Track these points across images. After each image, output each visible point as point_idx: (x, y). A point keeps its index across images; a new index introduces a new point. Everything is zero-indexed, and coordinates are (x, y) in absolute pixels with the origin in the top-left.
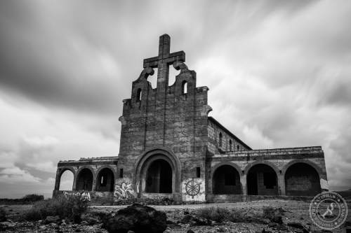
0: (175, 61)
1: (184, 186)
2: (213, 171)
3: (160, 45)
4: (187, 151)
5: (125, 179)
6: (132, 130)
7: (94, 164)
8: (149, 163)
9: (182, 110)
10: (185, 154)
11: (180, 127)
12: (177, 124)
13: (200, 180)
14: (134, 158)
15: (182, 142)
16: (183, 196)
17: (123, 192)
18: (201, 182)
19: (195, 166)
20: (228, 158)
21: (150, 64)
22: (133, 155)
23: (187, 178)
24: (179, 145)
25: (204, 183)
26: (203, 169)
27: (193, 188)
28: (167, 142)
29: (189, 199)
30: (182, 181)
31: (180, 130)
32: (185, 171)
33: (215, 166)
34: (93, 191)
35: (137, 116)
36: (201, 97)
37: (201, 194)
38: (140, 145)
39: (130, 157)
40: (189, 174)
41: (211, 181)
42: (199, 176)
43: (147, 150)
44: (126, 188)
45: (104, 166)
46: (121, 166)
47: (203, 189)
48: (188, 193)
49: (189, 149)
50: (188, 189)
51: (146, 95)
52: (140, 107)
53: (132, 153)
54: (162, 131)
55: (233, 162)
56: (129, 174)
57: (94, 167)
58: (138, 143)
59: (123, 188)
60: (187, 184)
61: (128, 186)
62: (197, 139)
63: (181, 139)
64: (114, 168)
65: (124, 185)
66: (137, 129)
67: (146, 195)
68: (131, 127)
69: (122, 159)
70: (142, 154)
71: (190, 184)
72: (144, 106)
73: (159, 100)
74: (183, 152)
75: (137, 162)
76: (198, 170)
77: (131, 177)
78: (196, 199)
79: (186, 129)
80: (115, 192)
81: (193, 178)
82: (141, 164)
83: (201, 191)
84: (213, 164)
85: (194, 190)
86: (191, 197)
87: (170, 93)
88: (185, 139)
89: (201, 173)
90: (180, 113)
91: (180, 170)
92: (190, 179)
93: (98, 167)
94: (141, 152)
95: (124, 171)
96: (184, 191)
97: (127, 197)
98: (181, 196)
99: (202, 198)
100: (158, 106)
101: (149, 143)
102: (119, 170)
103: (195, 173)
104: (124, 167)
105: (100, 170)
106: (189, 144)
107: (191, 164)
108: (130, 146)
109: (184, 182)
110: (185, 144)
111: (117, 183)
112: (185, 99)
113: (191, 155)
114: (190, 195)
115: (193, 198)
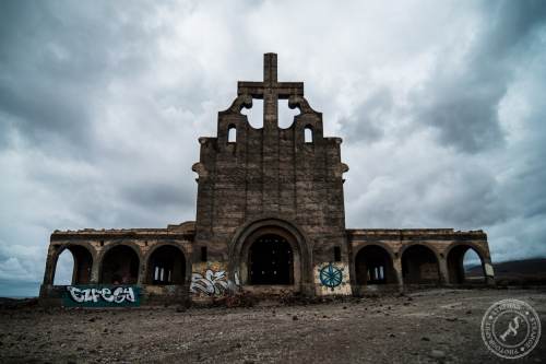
0: (293, 94)
1: (317, 273)
2: (355, 252)
3: (265, 67)
4: (319, 224)
5: (210, 263)
6: (222, 186)
9: (307, 165)
10: (316, 227)
11: (304, 189)
12: (300, 184)
13: (340, 266)
14: (229, 227)
15: (310, 211)
16: (318, 289)
17: (208, 284)
18: (344, 268)
19: (332, 245)
20: (375, 235)
21: (248, 91)
22: (226, 226)
23: (321, 261)
24: (306, 215)
25: (346, 272)
26: (344, 249)
27: (332, 276)
28: (283, 209)
29: (326, 291)
30: (314, 266)
31: (305, 193)
32: (318, 252)
33: (358, 246)
34: (139, 285)
35: (229, 165)
36: (333, 151)
37: (344, 284)
38: (237, 210)
39: (219, 229)
40: (323, 257)
41: (353, 266)
42: (338, 259)
43: (250, 219)
44: (213, 278)
45: (163, 243)
46: (200, 243)
47: (346, 278)
48: (324, 283)
49: (323, 221)
50: (324, 277)
52: (234, 153)
53: (224, 222)
54: (275, 193)
55: (383, 241)
56: (218, 256)
58: (234, 207)
59: (208, 277)
60: (321, 271)
61: (219, 275)
62: (332, 208)
63: (308, 206)
64: (187, 247)
65: (209, 273)
66: (231, 186)
67: (250, 288)
68: (219, 181)
69: (201, 231)
70: (243, 226)
71: (327, 270)
72: (241, 152)
73: (269, 146)
74: (313, 225)
76: (337, 251)
77: (223, 261)
78: (337, 291)
79: (315, 193)
80: (193, 285)
81: (330, 263)
82: (242, 241)
83: (344, 280)
84: (355, 243)
85: (333, 280)
86: (329, 289)
87: (285, 139)
88: (315, 206)
89: (342, 255)
90: (303, 169)
91: (310, 250)
92: (327, 264)
93: (150, 243)
94: (241, 221)
95: (208, 249)
96: (318, 281)
97: (217, 292)
98: (313, 288)
99: (346, 290)
100: (267, 154)
101: (253, 208)
102: (199, 249)
103: (333, 255)
104: (209, 245)
105: (154, 248)
106: (322, 214)
107: (326, 242)
108: (218, 212)
109: (317, 267)
110: (315, 214)
111: (194, 270)
112: (311, 150)
113: (326, 229)
114: (327, 286)
115: (333, 290)
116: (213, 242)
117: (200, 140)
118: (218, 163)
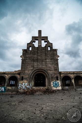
0: (45, 39)
1: (52, 83)
2: (62, 78)
3: (39, 33)
4: (52, 70)
5: (24, 81)
6: (28, 61)
7: (6, 74)
8: (35, 75)
9: (49, 56)
10: (52, 71)
11: (48, 62)
12: (47, 60)
13: (58, 81)
15: (50, 67)
16: (52, 88)
17: (23, 86)
19: (56, 76)
20: (67, 73)
21: (34, 39)
22: (28, 71)
23: (53, 80)
24: (49, 68)
25: (60, 83)
26: (59, 77)
27: (56, 84)
28: (43, 67)
29: (54, 88)
30: (51, 81)
31: (49, 63)
32: (52, 78)
33: (63, 76)
34: (5, 87)
35: (29, 56)
36: (55, 52)
37: (59, 86)
38: (31, 67)
39: (27, 72)
40: (54, 79)
41: (61, 81)
42: (57, 80)
43: (35, 69)
44: (25, 85)
45: (12, 75)
46: (22, 75)
47: (60, 85)
48: (54, 86)
49: (53, 70)
50: (54, 85)
51: (34, 48)
52: (31, 53)
53: (28, 70)
54: (41, 63)
55: (69, 75)
57: (6, 76)
58: (31, 66)
60: (53, 83)
61: (26, 84)
62: (55, 66)
63: (49, 66)
64: (18, 76)
65: (24, 83)
66: (30, 61)
67: (34, 88)
68: (27, 60)
69: (22, 72)
71: (55, 83)
72: (33, 53)
73: (39, 51)
74: (51, 71)
75: (31, 74)
77: (27, 80)
78: (57, 88)
79: (51, 63)
80: (19, 87)
81: (56, 81)
83: (59, 85)
84: (62, 75)
85: (56, 85)
86: (55, 88)
87: (43, 49)
88: (51, 66)
89: (59, 79)
90: (48, 57)
91: (50, 77)
92: (54, 81)
93: (9, 75)
94: (32, 70)
95: (24, 77)
96: (52, 86)
97: (26, 89)
98: (51, 88)
99: (60, 88)
100: (39, 53)
101: (35, 66)
102: (21, 77)
103: (56, 79)
104: (24, 76)
105: (10, 77)
106: (53, 68)
107: (54, 75)
108: (26, 68)
109: (52, 82)
110: (51, 68)
111: (20, 83)
112: (50, 52)
113: (54, 72)
114: (55, 87)
115: (56, 88)
116: (25, 75)
117: (22, 50)
118: (27, 55)
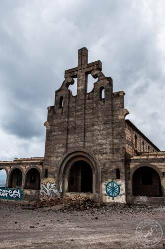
0: (93, 70)
1: (104, 187)
2: (132, 172)
3: (79, 58)
4: (106, 153)
5: (49, 179)
6: (56, 133)
7: (23, 164)
8: (71, 165)
9: (100, 114)
10: (105, 156)
11: (99, 130)
12: (96, 127)
13: (119, 182)
14: (57, 159)
15: (101, 145)
16: (104, 197)
17: (48, 191)
18: (121, 184)
19: (114, 167)
20: (147, 159)
21: (71, 74)
22: (57, 157)
23: (107, 179)
24: (98, 148)
25: (123, 186)
26: (123, 170)
27: (113, 189)
28: (87, 144)
29: (109, 200)
30: (102, 182)
31: (99, 133)
32: (105, 172)
33: (134, 168)
34: (22, 189)
35: (60, 121)
36: (118, 102)
37: (121, 195)
38: (62, 147)
39: (54, 159)
40: (109, 176)
41: (130, 182)
42: (118, 177)
43: (69, 151)
44: (50, 187)
45: (32, 166)
46: (46, 167)
47: (123, 191)
48: (108, 194)
49: (109, 151)
50: (108, 190)
51: (68, 101)
52: (62, 113)
53: (56, 155)
54: (82, 135)
55: (152, 164)
56: (53, 174)
57: (23, 167)
58: (61, 145)
59: (48, 187)
60: (107, 186)
61: (52, 185)
62: (116, 141)
63: (100, 141)
64: (40, 168)
65: (48, 184)
66: (60, 133)
68: (54, 131)
69: (46, 160)
70: (65, 156)
71: (110, 185)
72: (65, 112)
73: (79, 106)
74: (102, 154)
75: (60, 163)
76: (118, 171)
77: (54, 177)
78: (116, 200)
79: (105, 132)
80: (41, 191)
81: (113, 179)
82: (64, 165)
83: (121, 192)
84: (132, 166)
85: (114, 192)
86: (111, 198)
87: (89, 99)
88: (104, 141)
89: (121, 175)
90: (98, 117)
91: (100, 171)
92: (110, 180)
93: (27, 167)
94: (64, 154)
95: (49, 171)
96: (104, 192)
97: (51, 196)
98: (101, 198)
99: (122, 200)
100: (78, 111)
101: (71, 145)
102: (44, 170)
103: (115, 175)
104: (49, 168)
105: (28, 170)
106: (108, 146)
107: (110, 166)
108: (53, 149)
109: (104, 183)
110: (105, 146)
111: (42, 182)
112: (103, 104)
113: (110, 156)
114: (110, 196)
115: (113, 199)
116: (51, 166)
117: (48, 109)
118: (54, 121)
